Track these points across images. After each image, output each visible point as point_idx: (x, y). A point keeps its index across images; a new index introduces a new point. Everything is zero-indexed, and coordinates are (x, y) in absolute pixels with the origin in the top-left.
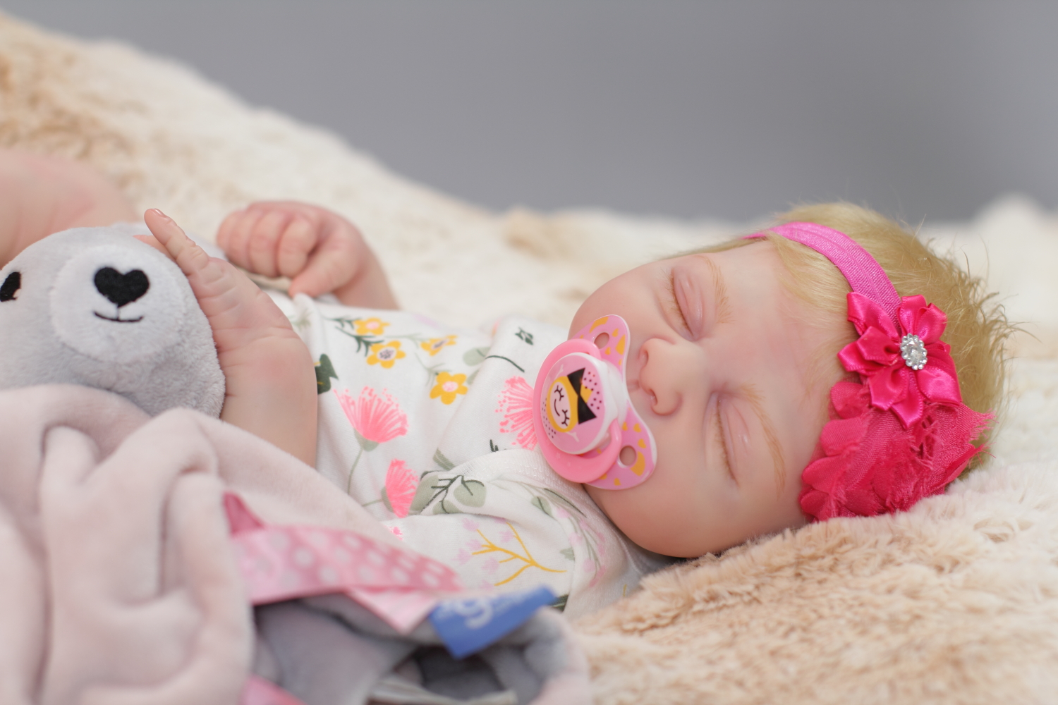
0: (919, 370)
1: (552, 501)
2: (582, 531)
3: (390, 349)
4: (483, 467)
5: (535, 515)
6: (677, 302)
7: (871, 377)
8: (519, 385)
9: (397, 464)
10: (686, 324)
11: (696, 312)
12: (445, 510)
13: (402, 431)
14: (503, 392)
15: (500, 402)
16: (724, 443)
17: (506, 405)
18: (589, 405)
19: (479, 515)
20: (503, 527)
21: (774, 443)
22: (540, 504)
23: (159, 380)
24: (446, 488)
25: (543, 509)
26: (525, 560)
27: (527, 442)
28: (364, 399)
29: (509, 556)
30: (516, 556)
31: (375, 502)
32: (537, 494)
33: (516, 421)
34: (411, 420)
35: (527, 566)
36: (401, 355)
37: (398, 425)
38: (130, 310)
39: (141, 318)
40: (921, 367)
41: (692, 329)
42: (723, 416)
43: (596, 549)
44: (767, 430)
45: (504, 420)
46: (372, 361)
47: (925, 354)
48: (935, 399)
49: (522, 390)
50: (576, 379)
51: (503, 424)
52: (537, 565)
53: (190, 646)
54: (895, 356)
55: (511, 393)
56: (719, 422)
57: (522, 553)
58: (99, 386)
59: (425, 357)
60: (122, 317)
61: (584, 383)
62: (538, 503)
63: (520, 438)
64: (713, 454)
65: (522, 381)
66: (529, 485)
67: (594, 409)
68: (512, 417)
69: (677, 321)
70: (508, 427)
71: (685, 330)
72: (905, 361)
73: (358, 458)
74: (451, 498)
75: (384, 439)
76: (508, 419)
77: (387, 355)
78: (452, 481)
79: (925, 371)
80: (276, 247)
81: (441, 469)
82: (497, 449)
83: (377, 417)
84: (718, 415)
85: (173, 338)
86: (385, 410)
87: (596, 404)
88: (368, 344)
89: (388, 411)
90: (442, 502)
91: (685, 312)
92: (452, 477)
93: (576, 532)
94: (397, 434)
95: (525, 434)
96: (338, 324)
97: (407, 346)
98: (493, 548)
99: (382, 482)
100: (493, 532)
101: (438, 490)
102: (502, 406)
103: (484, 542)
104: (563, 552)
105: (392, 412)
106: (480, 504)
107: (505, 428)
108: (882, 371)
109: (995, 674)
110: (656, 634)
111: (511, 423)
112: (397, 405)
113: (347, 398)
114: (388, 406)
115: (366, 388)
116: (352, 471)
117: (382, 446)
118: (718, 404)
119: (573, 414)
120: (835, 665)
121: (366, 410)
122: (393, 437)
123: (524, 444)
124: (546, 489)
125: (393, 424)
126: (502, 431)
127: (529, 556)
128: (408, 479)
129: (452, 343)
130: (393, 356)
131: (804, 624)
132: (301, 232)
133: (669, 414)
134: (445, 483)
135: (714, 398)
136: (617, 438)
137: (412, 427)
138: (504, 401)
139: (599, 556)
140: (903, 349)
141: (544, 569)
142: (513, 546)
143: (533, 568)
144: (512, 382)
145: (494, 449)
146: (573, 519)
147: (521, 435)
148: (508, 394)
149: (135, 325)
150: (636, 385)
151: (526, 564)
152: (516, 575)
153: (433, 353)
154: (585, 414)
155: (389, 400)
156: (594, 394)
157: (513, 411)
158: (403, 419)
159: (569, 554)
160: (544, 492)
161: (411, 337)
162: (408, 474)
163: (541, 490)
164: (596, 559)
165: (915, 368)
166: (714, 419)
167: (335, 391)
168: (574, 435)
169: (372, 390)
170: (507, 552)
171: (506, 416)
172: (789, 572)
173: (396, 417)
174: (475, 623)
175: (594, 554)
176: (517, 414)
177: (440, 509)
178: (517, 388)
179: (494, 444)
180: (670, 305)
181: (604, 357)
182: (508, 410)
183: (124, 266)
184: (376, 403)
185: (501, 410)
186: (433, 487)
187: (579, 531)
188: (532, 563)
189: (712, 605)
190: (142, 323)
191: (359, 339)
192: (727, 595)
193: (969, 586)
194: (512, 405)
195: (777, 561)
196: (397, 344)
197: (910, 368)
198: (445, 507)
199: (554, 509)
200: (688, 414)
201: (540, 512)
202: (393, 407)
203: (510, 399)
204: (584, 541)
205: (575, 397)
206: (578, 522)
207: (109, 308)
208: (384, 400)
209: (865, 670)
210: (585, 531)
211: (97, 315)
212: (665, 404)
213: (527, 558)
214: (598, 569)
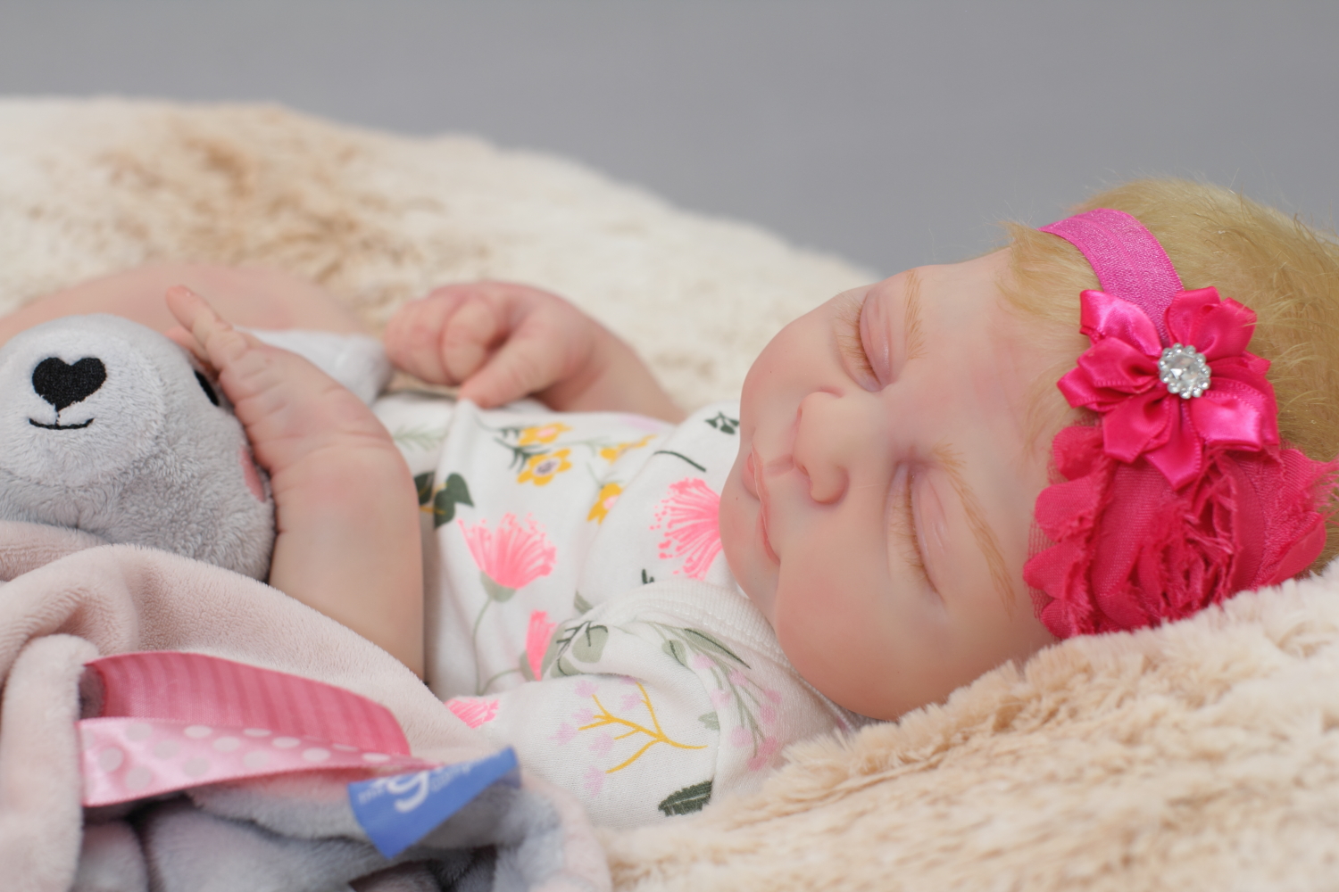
0: (1192, 398)
1: (691, 646)
2: (732, 685)
5: (664, 667)
6: (859, 338)
8: (694, 491)
9: (538, 617)
11: (881, 351)
12: (563, 672)
13: (545, 570)
14: (663, 501)
15: (657, 515)
16: (914, 538)
17: (667, 519)
20: (630, 689)
21: (983, 531)
22: (672, 648)
23: (135, 508)
24: (568, 640)
27: (697, 569)
29: (630, 729)
30: (638, 729)
32: (670, 636)
33: (682, 540)
35: (653, 743)
36: (566, 466)
37: (540, 562)
38: (75, 412)
39: (90, 421)
40: (1197, 393)
43: (755, 712)
44: (969, 511)
45: (664, 540)
46: (523, 479)
48: (1217, 443)
49: (697, 496)
51: (664, 545)
52: (666, 740)
54: (1147, 379)
55: (677, 502)
56: (909, 506)
57: (649, 725)
58: (56, 523)
59: (601, 466)
60: (62, 422)
62: (669, 650)
63: (689, 565)
64: (898, 555)
65: (699, 484)
66: (664, 626)
68: (676, 534)
69: (856, 364)
70: (671, 550)
71: (865, 378)
72: (1166, 385)
73: (483, 612)
76: (670, 538)
77: (546, 469)
78: (577, 629)
80: (439, 340)
82: (652, 580)
84: (908, 496)
85: (145, 447)
88: (526, 456)
91: (867, 351)
93: (721, 687)
95: (695, 558)
98: (609, 719)
99: (521, 645)
100: (613, 696)
102: (660, 520)
103: (597, 711)
104: (702, 719)
105: (535, 543)
107: (666, 551)
108: (1126, 403)
109: (1182, 846)
111: (675, 543)
112: (543, 535)
113: (482, 531)
114: (529, 537)
116: (475, 631)
117: (521, 593)
118: (910, 480)
123: (693, 572)
125: (533, 561)
126: (663, 556)
127: (657, 727)
130: (554, 469)
132: (476, 319)
133: (833, 501)
135: (903, 473)
137: (562, 565)
138: (664, 513)
139: (761, 722)
141: (675, 745)
142: (640, 716)
143: (661, 744)
144: (682, 487)
145: (645, 579)
146: (717, 669)
147: (690, 560)
148: (672, 504)
149: (82, 431)
151: (650, 739)
155: (532, 528)
157: (677, 526)
158: (550, 554)
159: (711, 721)
160: (683, 634)
163: (679, 632)
164: (755, 727)
165: (1186, 395)
167: (461, 522)
170: (627, 723)
171: (667, 535)
173: (539, 551)
174: (405, 805)
175: (752, 720)
176: (682, 530)
178: (690, 494)
182: (670, 525)
183: (70, 356)
185: (659, 527)
186: (559, 642)
187: (727, 688)
188: (660, 737)
190: (91, 429)
194: (675, 518)
196: (564, 453)
197: (1178, 396)
198: (562, 667)
199: (690, 657)
202: (537, 538)
204: (733, 699)
206: (727, 673)
207: (46, 411)
209: (995, 853)
210: (738, 688)
211: (32, 422)
213: (655, 731)
214: (759, 741)
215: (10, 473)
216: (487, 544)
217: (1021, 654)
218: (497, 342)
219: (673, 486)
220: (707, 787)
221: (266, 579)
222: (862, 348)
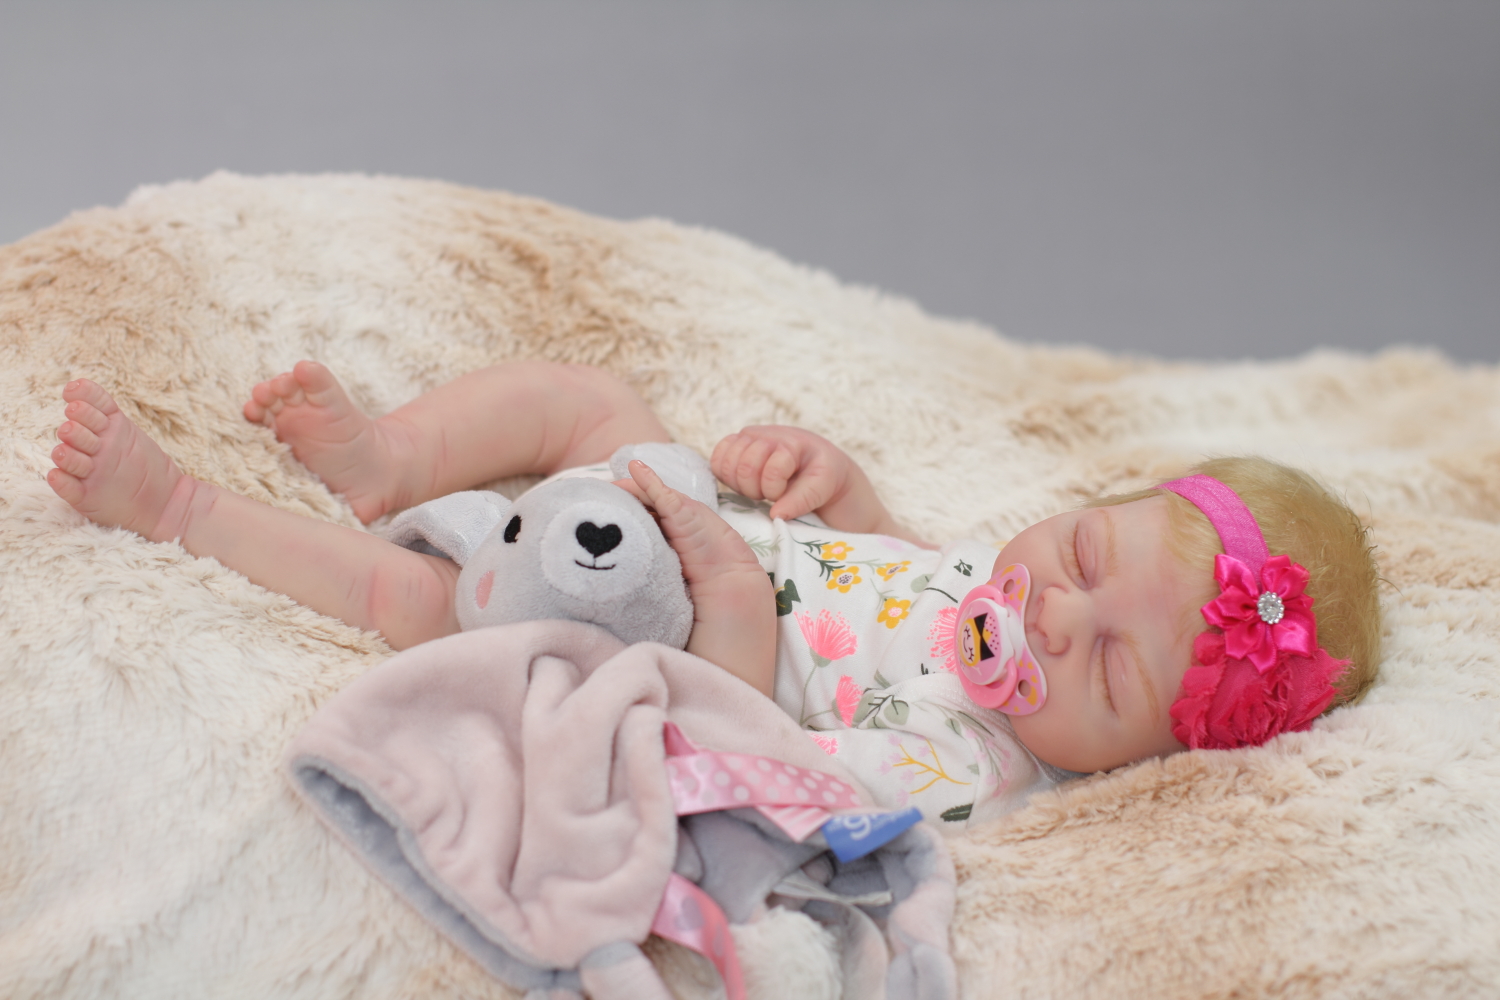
0: (1274, 624)
1: (963, 723)
2: (987, 749)
3: (849, 574)
4: (912, 688)
5: (947, 734)
6: (1076, 554)
7: (1229, 630)
9: (845, 679)
10: (1082, 574)
11: (1090, 563)
13: (851, 651)
16: (1106, 681)
17: (937, 633)
18: (989, 645)
19: (903, 732)
20: (922, 743)
21: (1148, 683)
22: (952, 724)
23: (631, 615)
24: (879, 705)
25: (954, 729)
26: (937, 773)
28: (821, 621)
29: (924, 769)
30: (930, 769)
31: (826, 712)
32: (950, 716)
34: (860, 641)
35: (938, 778)
36: (858, 580)
37: (848, 645)
38: (605, 559)
39: (614, 566)
40: (1277, 621)
41: (1086, 578)
42: (1107, 657)
43: (999, 765)
45: (934, 646)
46: (831, 586)
47: (1282, 609)
48: (1286, 650)
50: (980, 621)
51: (934, 650)
52: (947, 778)
53: (626, 847)
54: (1252, 612)
55: (943, 623)
56: (1104, 662)
57: (935, 766)
58: (581, 620)
59: (879, 581)
60: (598, 565)
61: (987, 626)
64: (1096, 690)
66: (946, 708)
67: (992, 649)
68: (942, 643)
69: (1074, 571)
70: (938, 652)
71: (1079, 580)
72: (1260, 617)
73: (812, 674)
74: (881, 715)
75: (836, 657)
77: (845, 580)
78: (885, 699)
79: (1280, 626)
80: (760, 474)
81: (880, 687)
82: (927, 672)
83: (831, 637)
84: (1103, 655)
85: (642, 581)
86: (838, 632)
87: (995, 645)
88: (830, 569)
89: (842, 631)
90: (874, 718)
91: (1081, 563)
92: (885, 696)
93: (981, 750)
94: (846, 654)
96: (807, 549)
97: (865, 572)
98: (911, 761)
99: (833, 695)
100: (912, 747)
101: (873, 707)
103: (904, 756)
104: (969, 767)
105: (844, 633)
106: (903, 722)
107: (935, 653)
108: (1238, 626)
109: (1278, 897)
110: (1029, 844)
111: (941, 649)
112: (849, 627)
113: (807, 619)
114: (841, 628)
115: (824, 611)
116: (806, 685)
117: (834, 663)
118: (1104, 645)
119: (977, 651)
120: (1154, 882)
121: (822, 630)
122: (843, 655)
124: (960, 712)
125: (843, 645)
126: (933, 655)
127: (941, 769)
128: (855, 693)
129: (905, 570)
130: (850, 581)
131: (1142, 845)
132: (782, 461)
133: (1060, 654)
134: (879, 701)
135: (1100, 641)
136: (1013, 673)
137: (861, 647)
138: (936, 630)
139: (1001, 771)
140: (1260, 605)
141: (952, 781)
142: (929, 760)
143: (944, 779)
145: (925, 672)
146: (979, 739)
147: (949, 659)
148: (940, 624)
149: (609, 571)
150: (1032, 627)
151: (937, 776)
152: (929, 785)
153: (886, 579)
154: (986, 653)
155: (842, 622)
156: (993, 637)
158: (853, 640)
159: (975, 769)
160: (957, 714)
161: (869, 563)
162: (855, 689)
164: (999, 774)
165: (1271, 622)
166: (1098, 660)
167: (796, 614)
168: (978, 669)
169: (828, 613)
170: (922, 765)
171: (937, 643)
172: (1150, 794)
174: (856, 836)
176: (946, 641)
177: (873, 724)
178: (949, 617)
179: (925, 668)
180: (1070, 558)
181: (1006, 601)
182: (939, 638)
183: (601, 522)
184: (830, 624)
186: (870, 704)
187: (984, 750)
188: (943, 775)
189: (1081, 822)
190: (615, 570)
191: (823, 564)
192: (1095, 812)
193: (1286, 819)
195: (1141, 785)
196: (855, 570)
197: (1266, 623)
199: (963, 730)
200: (1076, 655)
201: (951, 732)
202: (845, 629)
203: (941, 627)
204: (988, 758)
205: (979, 637)
206: (984, 741)
207: (586, 557)
208: (838, 622)
209: (1175, 888)
210: (990, 750)
211: (577, 563)
212: (1056, 645)
213: (940, 771)
214: (1000, 782)
215: (558, 590)
216: (811, 628)
217: (1164, 755)
218: (795, 476)
219: (940, 612)
220: (969, 807)
221: (686, 649)
222: (1078, 561)
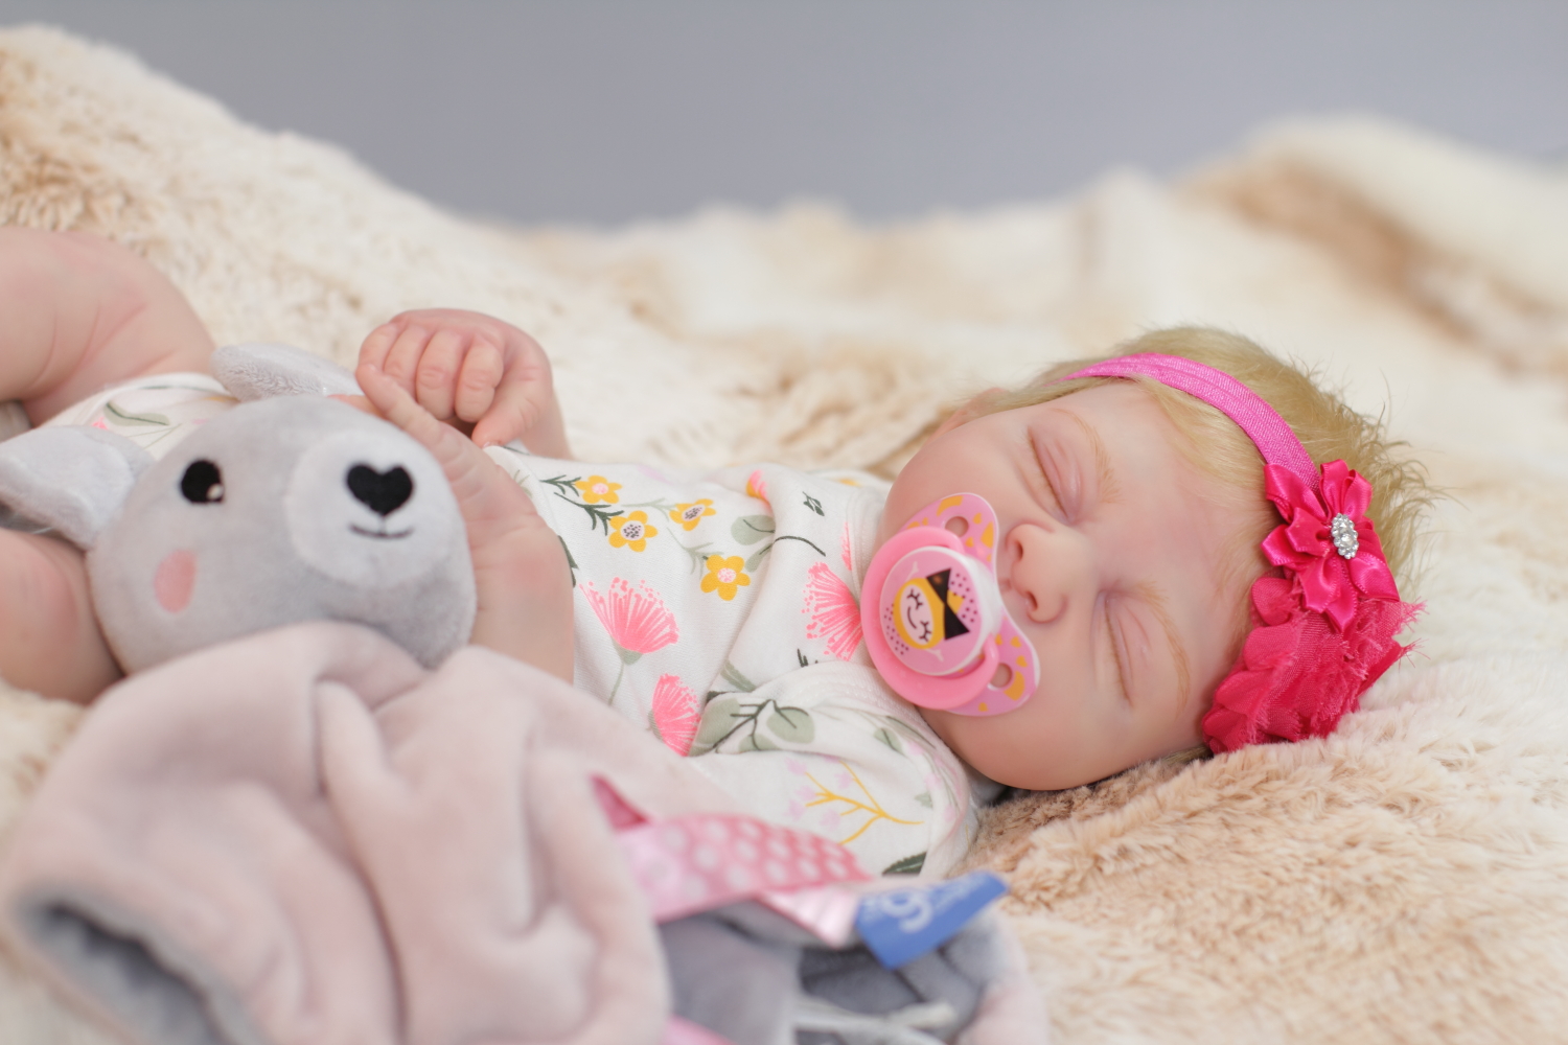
3: (636, 523)
5: (881, 753)
6: (1045, 474)
7: (1302, 572)
8: (822, 574)
10: (1058, 502)
12: (755, 746)
13: (672, 638)
14: (807, 586)
15: (806, 600)
16: (1117, 655)
17: (814, 603)
18: (960, 616)
19: (805, 753)
20: (837, 768)
21: (1180, 655)
22: (887, 739)
24: (754, 717)
25: (894, 749)
26: (872, 810)
27: (840, 649)
28: (616, 595)
30: (860, 806)
32: (880, 725)
33: (825, 623)
34: (678, 620)
36: (652, 532)
37: (667, 630)
38: (398, 520)
40: (1353, 554)
41: (1070, 511)
42: (1113, 621)
44: (1171, 640)
45: (811, 622)
46: (616, 542)
47: (1355, 537)
49: (827, 581)
50: (941, 583)
51: (809, 627)
55: (817, 587)
57: (867, 802)
61: (952, 589)
62: (883, 737)
63: (832, 644)
65: (824, 568)
66: (869, 713)
67: (966, 622)
68: (820, 617)
69: (1049, 500)
70: (816, 631)
71: (1059, 511)
73: (621, 675)
74: (763, 730)
75: (649, 648)
76: (816, 620)
79: (1358, 559)
81: (734, 688)
83: (637, 620)
86: (648, 610)
87: (970, 615)
88: (604, 517)
89: (652, 611)
90: (752, 735)
92: (760, 701)
93: (933, 772)
94: (666, 642)
95: (837, 638)
96: (555, 489)
97: (655, 518)
98: (830, 797)
100: (826, 775)
101: (741, 720)
102: (808, 604)
104: (918, 798)
105: (657, 612)
107: (812, 632)
111: (820, 625)
112: (661, 602)
113: (595, 594)
114: (651, 605)
115: (617, 580)
116: (613, 694)
117: (647, 657)
118: (1106, 605)
119: (937, 625)
121: (620, 610)
122: (662, 645)
123: (838, 651)
124: (889, 717)
125: (660, 629)
126: (810, 636)
127: (876, 804)
128: (684, 700)
129: (710, 512)
130: (642, 533)
131: (1263, 892)
133: (1049, 622)
134: (753, 710)
135: (1101, 599)
136: (993, 656)
137: (684, 630)
138: (811, 598)
140: (1335, 533)
144: (815, 571)
146: (927, 755)
147: (832, 640)
148: (814, 588)
152: (863, 830)
153: (689, 527)
154: (954, 626)
156: (966, 603)
157: (823, 610)
158: (670, 621)
159: (926, 800)
160: (888, 721)
161: (655, 505)
162: (684, 693)
163: (884, 719)
165: (1348, 556)
166: (1104, 626)
168: (938, 653)
169: (625, 583)
170: (848, 801)
171: (814, 617)
172: (1212, 818)
173: (663, 619)
174: (912, 926)
176: (827, 614)
177: (750, 745)
178: (821, 578)
179: (802, 655)
180: (1038, 481)
182: (816, 609)
183: (382, 461)
184: (633, 600)
185: (808, 610)
186: (734, 715)
188: (881, 814)
189: (1126, 866)
191: (590, 509)
192: (1141, 851)
193: (1443, 834)
194: (820, 602)
195: (1195, 804)
196: (642, 516)
197: (1343, 557)
198: (758, 742)
199: (905, 744)
200: (1075, 621)
201: (887, 749)
202: (657, 606)
203: (817, 594)
205: (940, 606)
208: (645, 596)
216: (601, 606)
219: (811, 571)
220: (921, 858)
